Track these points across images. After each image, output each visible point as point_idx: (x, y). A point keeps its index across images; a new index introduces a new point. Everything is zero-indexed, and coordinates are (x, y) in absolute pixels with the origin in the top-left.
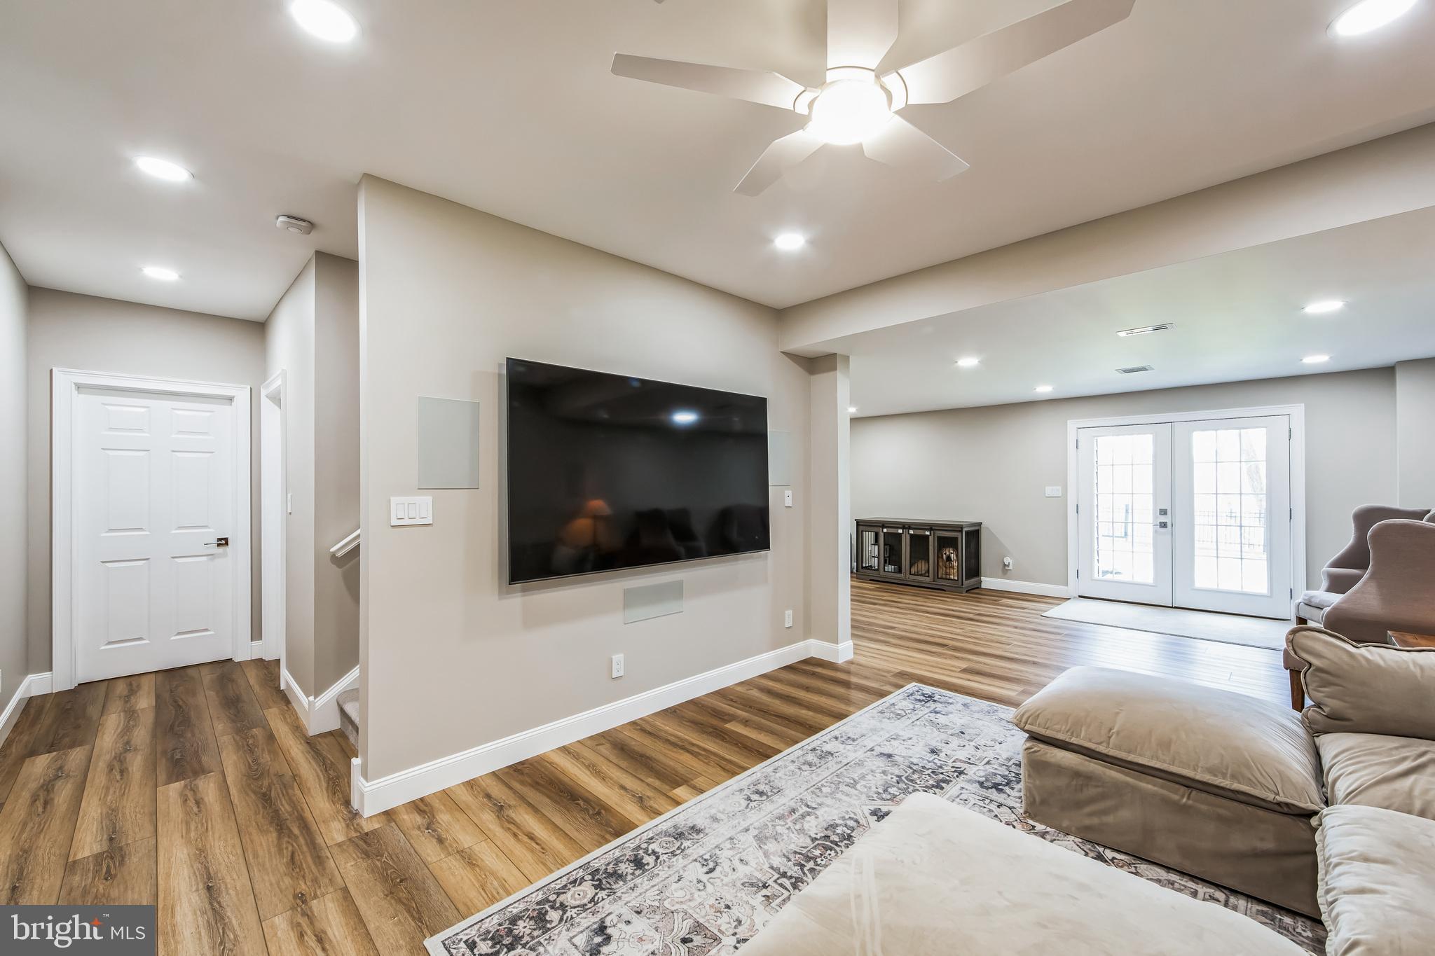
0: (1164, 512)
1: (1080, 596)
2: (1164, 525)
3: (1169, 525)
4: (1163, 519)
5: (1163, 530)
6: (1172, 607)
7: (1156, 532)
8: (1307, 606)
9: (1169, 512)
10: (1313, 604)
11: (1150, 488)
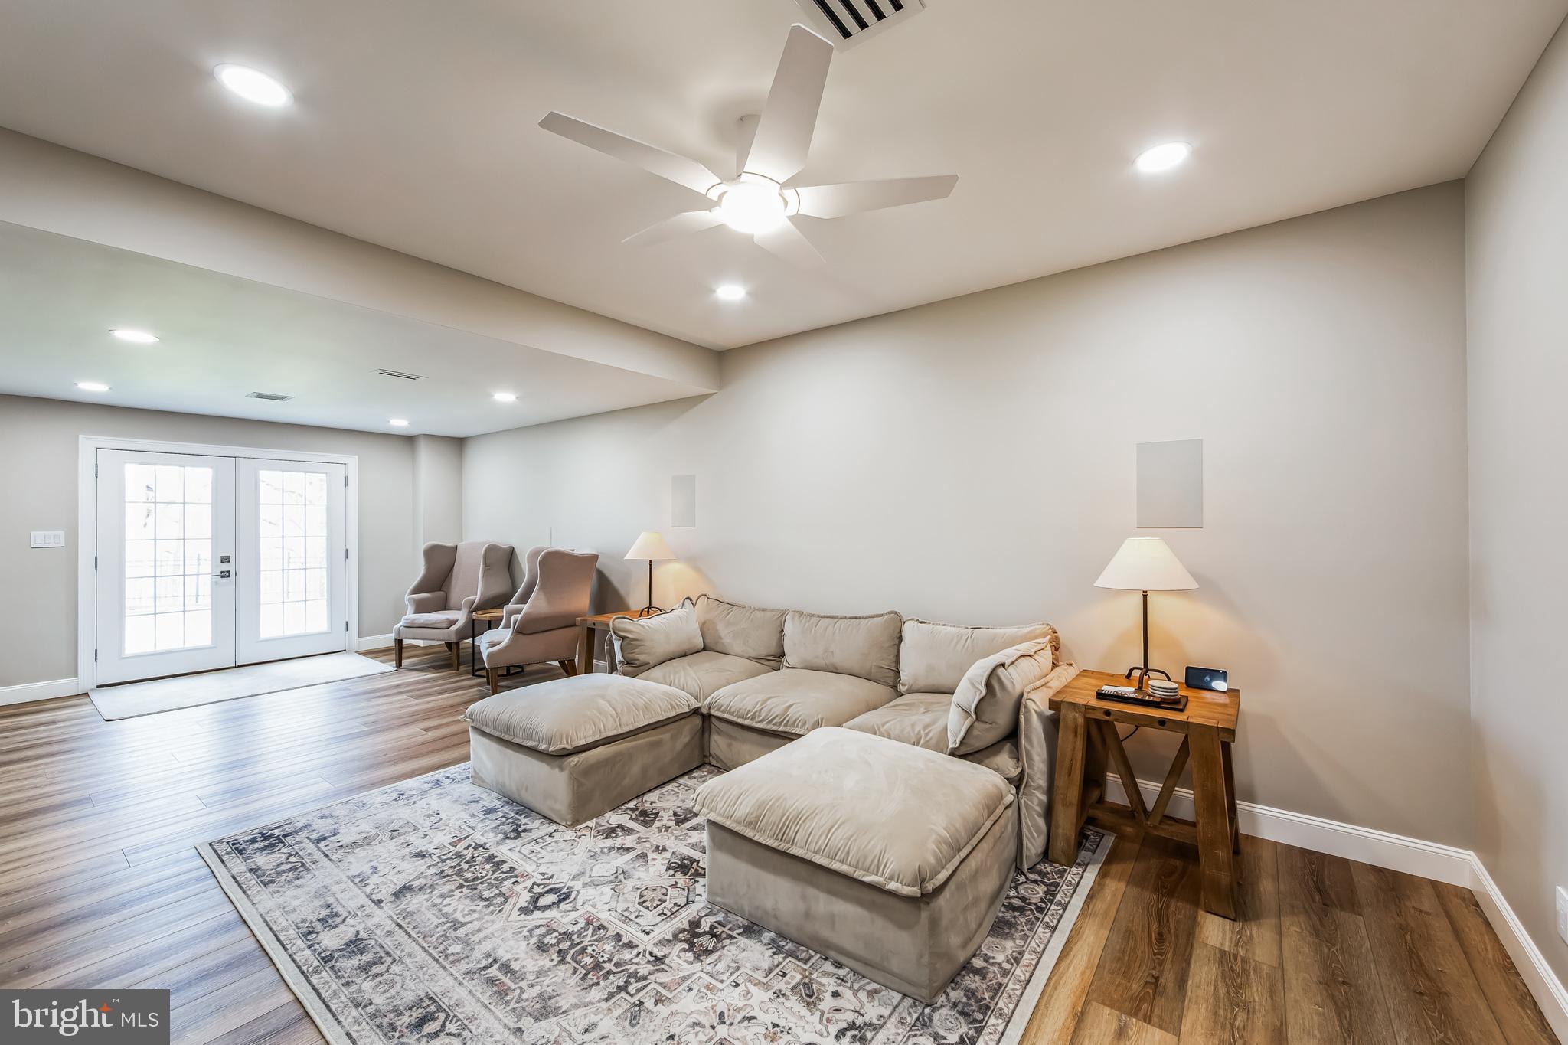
0: (225, 560)
1: (98, 687)
2: (225, 575)
3: (232, 574)
4: (225, 567)
5: (225, 580)
6: (235, 667)
7: (215, 584)
8: (408, 629)
9: (232, 559)
10: (415, 626)
11: (207, 531)
